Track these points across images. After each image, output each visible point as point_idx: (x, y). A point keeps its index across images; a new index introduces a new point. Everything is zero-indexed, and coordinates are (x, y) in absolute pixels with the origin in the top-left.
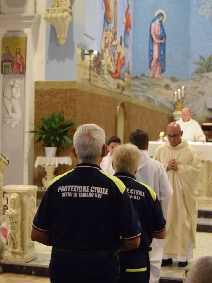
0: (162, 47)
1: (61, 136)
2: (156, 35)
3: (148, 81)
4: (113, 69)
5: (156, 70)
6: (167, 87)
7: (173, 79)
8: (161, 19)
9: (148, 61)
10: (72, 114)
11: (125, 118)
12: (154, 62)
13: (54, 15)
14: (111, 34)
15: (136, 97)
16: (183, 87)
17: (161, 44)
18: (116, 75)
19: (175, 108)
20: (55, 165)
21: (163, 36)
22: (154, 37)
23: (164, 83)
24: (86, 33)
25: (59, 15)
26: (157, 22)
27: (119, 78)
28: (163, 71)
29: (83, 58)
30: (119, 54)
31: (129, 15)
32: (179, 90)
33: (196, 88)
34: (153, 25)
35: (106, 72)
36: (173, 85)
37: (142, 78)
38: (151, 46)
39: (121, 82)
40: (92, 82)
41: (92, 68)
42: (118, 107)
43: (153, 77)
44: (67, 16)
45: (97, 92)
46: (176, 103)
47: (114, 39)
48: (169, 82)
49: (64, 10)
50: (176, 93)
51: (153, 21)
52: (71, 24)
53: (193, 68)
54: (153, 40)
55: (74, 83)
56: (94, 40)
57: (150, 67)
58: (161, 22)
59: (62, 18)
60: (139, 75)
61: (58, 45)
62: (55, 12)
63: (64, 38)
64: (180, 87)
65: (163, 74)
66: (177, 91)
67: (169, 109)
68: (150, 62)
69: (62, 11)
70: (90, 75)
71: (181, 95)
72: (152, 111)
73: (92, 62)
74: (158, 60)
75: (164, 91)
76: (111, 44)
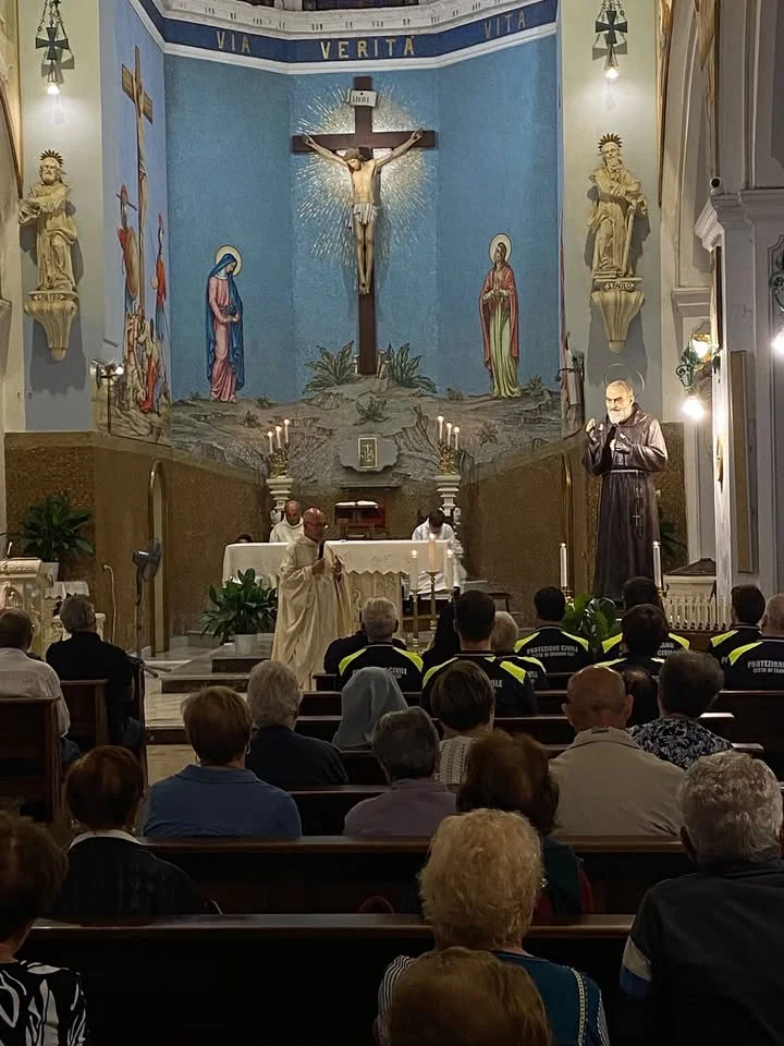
0: (235, 330)
1: (71, 540)
2: (219, 306)
3: (208, 409)
4: (141, 395)
5: (223, 383)
6: (251, 421)
7: (263, 404)
8: (229, 268)
9: (205, 365)
10: (87, 496)
11: (164, 497)
12: (217, 366)
13: (46, 306)
14: (137, 321)
15: (182, 447)
16: (287, 422)
17: (232, 323)
18: (146, 407)
19: (270, 470)
20: (60, 597)
21: (236, 307)
22: (216, 309)
23: (243, 414)
24: (107, 338)
25: (57, 305)
26: (222, 275)
27: (151, 411)
28: (239, 385)
29: (99, 385)
30: (150, 358)
31: (162, 264)
32: (278, 429)
33: (315, 420)
34: (213, 281)
35: (132, 404)
36: (263, 416)
37: (194, 403)
38: (210, 330)
39: (155, 417)
40: (112, 429)
41: (112, 401)
42: (153, 474)
43: (218, 400)
44: (72, 308)
45: (122, 447)
46: (272, 456)
47: (141, 330)
48: (255, 411)
49: (66, 297)
50: (270, 434)
51: (213, 274)
52: (78, 318)
53: (307, 375)
54: (214, 316)
55: (88, 434)
56: (116, 346)
57: (210, 378)
58: (229, 274)
59: (62, 311)
60: (187, 397)
61: (52, 361)
62: (47, 299)
63: (63, 349)
64: (279, 421)
65: (238, 393)
66: (273, 430)
67: (257, 472)
68: (211, 367)
69: (62, 297)
70: (109, 415)
71: (283, 436)
72: (219, 477)
73: (111, 389)
74: (226, 362)
75: (243, 430)
76: (138, 343)
